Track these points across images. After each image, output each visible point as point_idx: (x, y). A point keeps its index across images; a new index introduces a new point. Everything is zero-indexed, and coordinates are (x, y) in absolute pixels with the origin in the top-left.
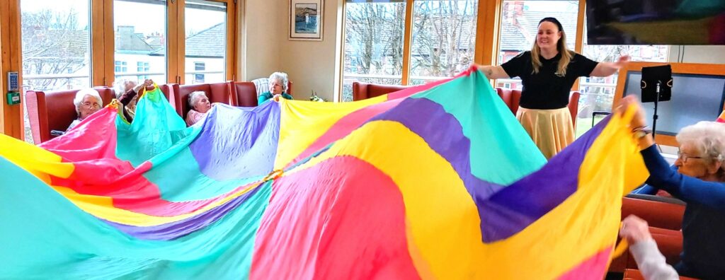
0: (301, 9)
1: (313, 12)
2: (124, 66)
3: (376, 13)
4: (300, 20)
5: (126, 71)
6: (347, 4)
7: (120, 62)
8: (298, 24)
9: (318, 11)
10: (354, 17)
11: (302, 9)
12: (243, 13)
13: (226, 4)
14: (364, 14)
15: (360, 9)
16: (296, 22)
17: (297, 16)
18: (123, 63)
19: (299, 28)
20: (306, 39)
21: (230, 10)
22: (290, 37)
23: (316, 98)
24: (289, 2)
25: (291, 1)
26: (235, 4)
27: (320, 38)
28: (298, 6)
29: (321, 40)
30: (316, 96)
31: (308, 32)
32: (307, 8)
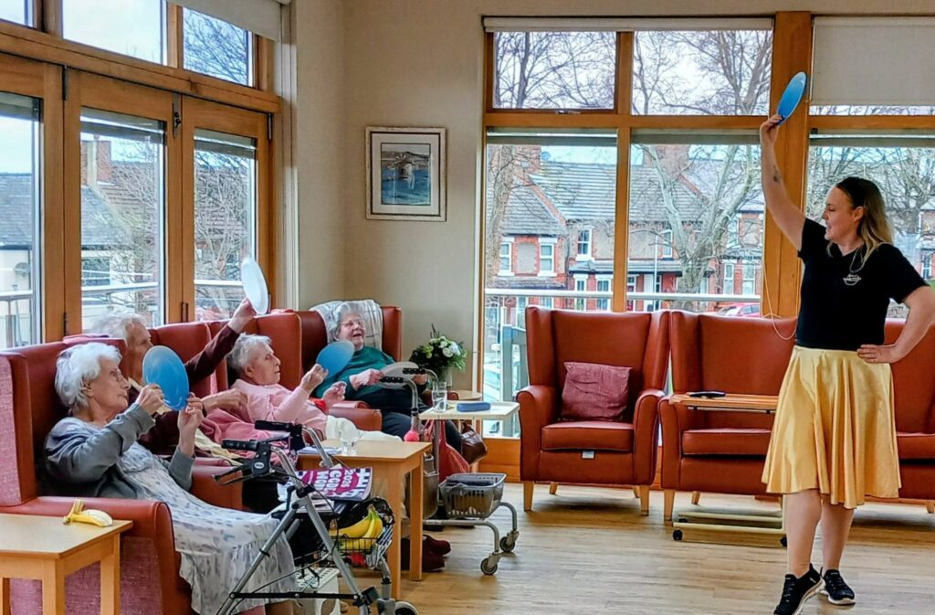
0: (393, 154)
1: (420, 161)
9: (434, 160)
11: (398, 154)
12: (288, 155)
13: (255, 142)
17: (385, 169)
20: (406, 218)
21: (260, 155)
22: (369, 212)
23: (442, 340)
24: (367, 140)
25: (371, 137)
26: (270, 142)
27: (439, 215)
28: (387, 148)
29: (442, 218)
30: (443, 337)
31: (409, 201)
32: (408, 153)
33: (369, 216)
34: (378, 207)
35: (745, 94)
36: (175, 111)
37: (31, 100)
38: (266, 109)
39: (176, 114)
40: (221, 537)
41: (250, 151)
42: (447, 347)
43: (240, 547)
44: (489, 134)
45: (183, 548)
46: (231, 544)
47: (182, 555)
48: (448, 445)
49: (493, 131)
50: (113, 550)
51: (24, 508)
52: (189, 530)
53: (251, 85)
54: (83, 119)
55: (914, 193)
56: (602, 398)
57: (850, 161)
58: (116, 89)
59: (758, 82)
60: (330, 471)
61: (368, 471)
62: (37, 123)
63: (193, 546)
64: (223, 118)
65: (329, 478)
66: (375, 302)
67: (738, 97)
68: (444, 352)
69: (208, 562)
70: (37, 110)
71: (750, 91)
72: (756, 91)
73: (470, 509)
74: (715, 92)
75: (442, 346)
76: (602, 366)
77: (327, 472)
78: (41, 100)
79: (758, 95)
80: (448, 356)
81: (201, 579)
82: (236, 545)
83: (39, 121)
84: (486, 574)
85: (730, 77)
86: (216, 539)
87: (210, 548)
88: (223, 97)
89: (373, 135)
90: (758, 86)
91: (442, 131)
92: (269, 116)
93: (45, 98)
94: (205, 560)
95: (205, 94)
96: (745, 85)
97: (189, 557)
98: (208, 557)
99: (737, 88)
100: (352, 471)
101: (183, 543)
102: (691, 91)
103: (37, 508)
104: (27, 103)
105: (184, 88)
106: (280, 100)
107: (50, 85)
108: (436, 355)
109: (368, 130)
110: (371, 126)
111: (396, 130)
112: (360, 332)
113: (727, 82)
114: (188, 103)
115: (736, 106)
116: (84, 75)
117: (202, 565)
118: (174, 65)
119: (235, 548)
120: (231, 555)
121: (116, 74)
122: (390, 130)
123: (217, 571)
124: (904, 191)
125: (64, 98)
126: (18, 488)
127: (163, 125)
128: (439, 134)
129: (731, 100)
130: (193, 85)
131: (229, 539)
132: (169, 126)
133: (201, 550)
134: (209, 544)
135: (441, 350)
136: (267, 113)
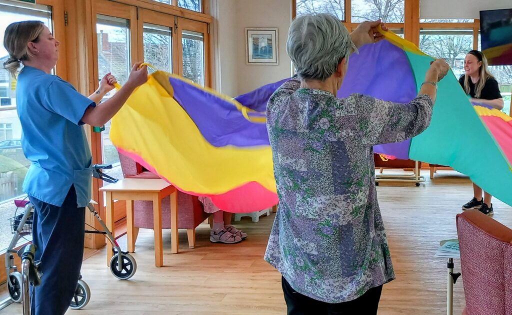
12: (216, 42)
13: (203, 35)
17: (253, 45)
20: (262, 64)
21: (205, 40)
24: (246, 33)
26: (209, 35)
28: (254, 36)
29: (277, 64)
31: (264, 57)
32: (263, 38)
33: (247, 64)
34: (251, 60)
35: (383, 11)
36: (175, 23)
37: (126, 20)
38: (207, 22)
39: (176, 25)
41: (201, 38)
51: (138, 176)
53: (200, 12)
54: (144, 27)
55: (452, 52)
57: (426, 39)
58: (155, 15)
59: (388, 7)
62: (128, 29)
64: (191, 25)
67: (380, 14)
70: (128, 24)
71: (385, 10)
72: (388, 10)
74: (371, 11)
78: (129, 20)
79: (388, 12)
83: (129, 28)
85: (377, 5)
88: (192, 17)
89: (248, 31)
90: (388, 8)
91: (277, 29)
92: (208, 24)
93: (131, 19)
95: (186, 16)
96: (383, 8)
99: (380, 9)
102: (361, 10)
103: (144, 176)
104: (124, 21)
105: (179, 14)
106: (212, 18)
107: (132, 14)
110: (247, 27)
111: (258, 29)
113: (375, 7)
114: (180, 20)
115: (380, 17)
116: (144, 10)
118: (174, 5)
121: (156, 9)
122: (255, 29)
124: (448, 51)
125: (137, 19)
126: (136, 169)
127: (171, 29)
128: (275, 31)
129: (378, 14)
130: (182, 13)
132: (173, 29)
136: (207, 23)
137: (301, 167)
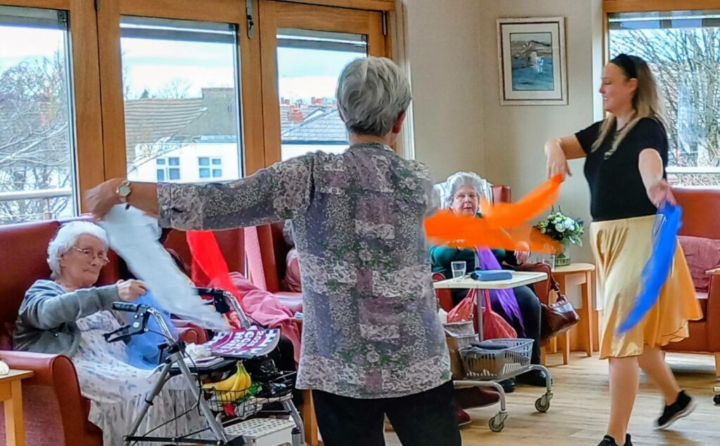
0: (520, 44)
1: (544, 49)
2: (216, 167)
3: (703, 49)
4: (521, 66)
5: (220, 175)
6: (612, 32)
7: (208, 158)
8: (516, 72)
9: (555, 47)
10: (662, 58)
11: (524, 43)
12: (401, 49)
13: (366, 37)
14: (680, 51)
15: (672, 43)
16: (513, 69)
17: (514, 58)
18: (214, 161)
19: (520, 80)
20: (533, 103)
21: (373, 49)
22: (502, 99)
23: (558, 216)
24: (498, 30)
25: (501, 29)
26: (386, 37)
27: (561, 99)
28: (515, 38)
29: (564, 102)
30: (559, 214)
31: (538, 87)
32: (533, 41)
33: (503, 103)
34: (510, 94)
36: (249, 14)
37: (55, 12)
39: (249, 17)
40: (126, 387)
42: (561, 222)
43: (140, 395)
44: (611, 20)
45: (94, 395)
46: (134, 393)
47: (92, 401)
48: (493, 313)
49: (614, 18)
50: (11, 394)
52: (100, 380)
54: (122, 25)
56: (697, 270)
60: (246, 332)
61: (275, 332)
62: (64, 32)
63: (102, 394)
64: (317, 18)
65: (244, 338)
66: (487, 181)
68: (557, 228)
69: (114, 408)
70: (64, 19)
73: (484, 371)
75: (555, 222)
76: (700, 238)
77: (243, 333)
78: (67, 12)
80: (560, 231)
81: (110, 423)
82: (137, 394)
83: (67, 29)
84: (494, 431)
86: (122, 388)
87: (117, 396)
89: (503, 26)
91: (561, 20)
92: (383, 14)
93: (71, 9)
94: (112, 407)
97: (98, 404)
98: (114, 404)
100: (263, 332)
101: (95, 391)
104: (53, 15)
108: (549, 230)
109: (498, 22)
110: (502, 18)
111: (521, 20)
112: (471, 206)
114: (267, 7)
117: (109, 411)
119: (136, 396)
120: (134, 403)
122: (516, 21)
123: (122, 416)
125: (96, 9)
127: (236, 27)
128: (558, 22)
131: (132, 388)
132: (243, 28)
133: (109, 398)
134: (115, 393)
135: (554, 225)
137: (388, 233)
